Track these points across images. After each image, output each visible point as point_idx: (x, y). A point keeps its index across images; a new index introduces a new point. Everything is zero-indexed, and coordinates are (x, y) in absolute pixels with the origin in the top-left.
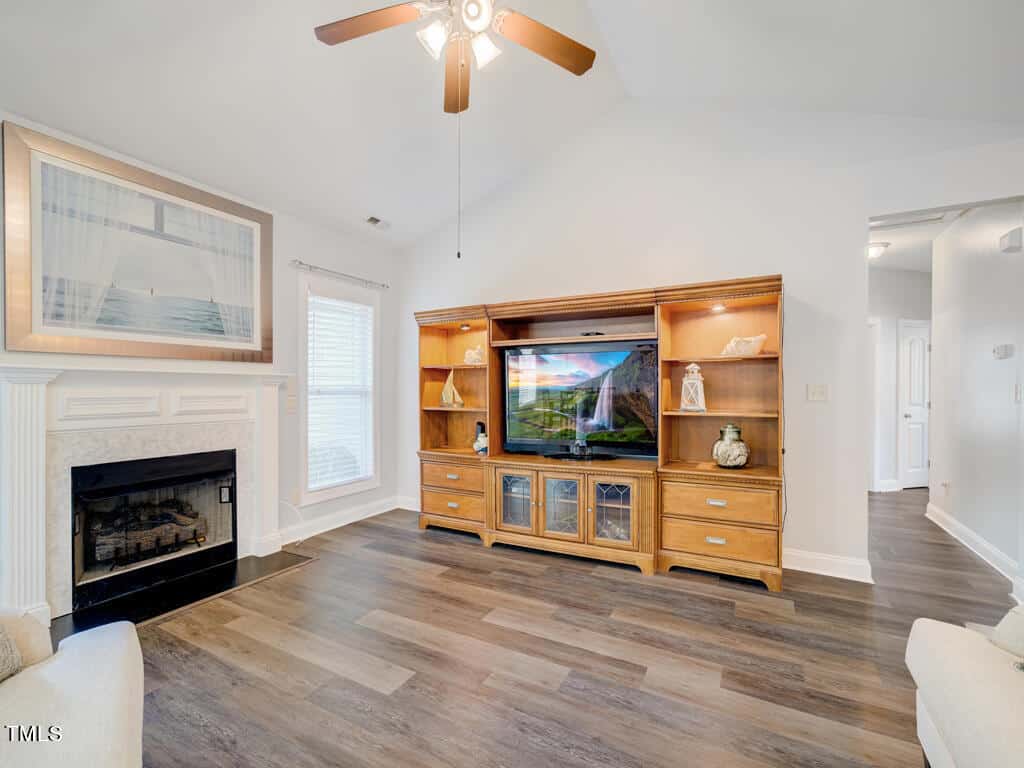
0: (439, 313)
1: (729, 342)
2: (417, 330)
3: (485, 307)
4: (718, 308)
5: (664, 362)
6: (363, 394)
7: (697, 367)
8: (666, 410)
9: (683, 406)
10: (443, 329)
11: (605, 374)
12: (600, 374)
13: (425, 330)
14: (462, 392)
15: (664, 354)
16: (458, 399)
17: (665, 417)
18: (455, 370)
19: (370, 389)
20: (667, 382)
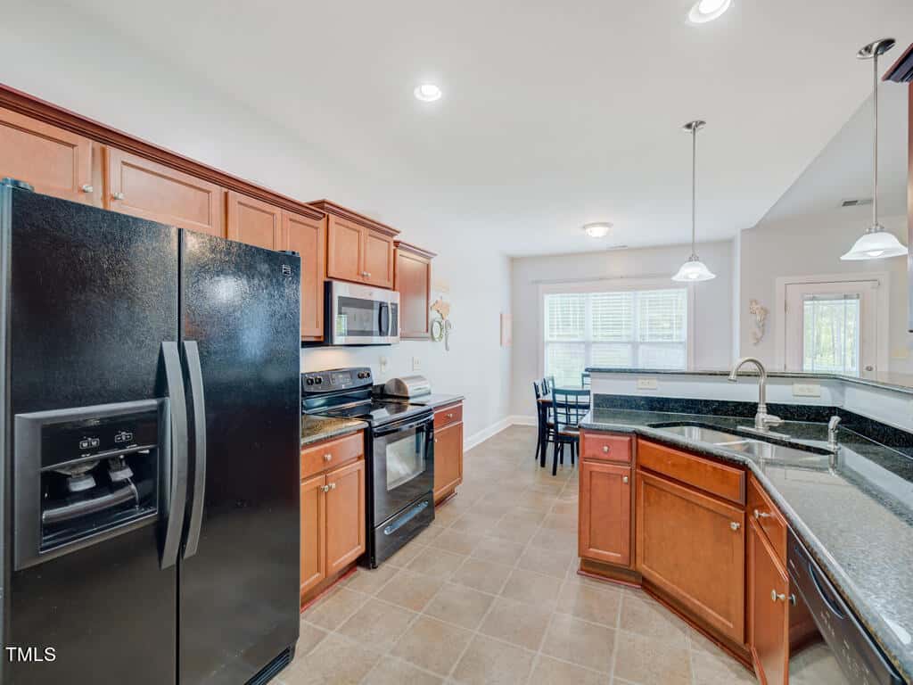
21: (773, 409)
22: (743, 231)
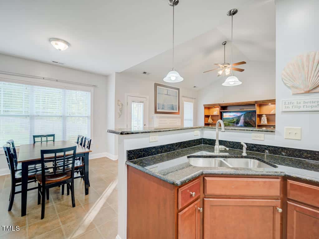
0: (209, 105)
1: (272, 110)
2: (204, 108)
3: (219, 104)
4: (270, 104)
5: (258, 115)
6: (191, 120)
7: (265, 115)
8: (258, 124)
9: (262, 123)
10: (208, 107)
11: (242, 115)
12: (241, 115)
13: (205, 108)
14: (213, 120)
15: (258, 113)
16: (212, 121)
17: (257, 125)
18: (211, 116)
19: (192, 119)
20: (258, 118)
21: (221, 143)
22: (117, 73)
